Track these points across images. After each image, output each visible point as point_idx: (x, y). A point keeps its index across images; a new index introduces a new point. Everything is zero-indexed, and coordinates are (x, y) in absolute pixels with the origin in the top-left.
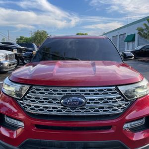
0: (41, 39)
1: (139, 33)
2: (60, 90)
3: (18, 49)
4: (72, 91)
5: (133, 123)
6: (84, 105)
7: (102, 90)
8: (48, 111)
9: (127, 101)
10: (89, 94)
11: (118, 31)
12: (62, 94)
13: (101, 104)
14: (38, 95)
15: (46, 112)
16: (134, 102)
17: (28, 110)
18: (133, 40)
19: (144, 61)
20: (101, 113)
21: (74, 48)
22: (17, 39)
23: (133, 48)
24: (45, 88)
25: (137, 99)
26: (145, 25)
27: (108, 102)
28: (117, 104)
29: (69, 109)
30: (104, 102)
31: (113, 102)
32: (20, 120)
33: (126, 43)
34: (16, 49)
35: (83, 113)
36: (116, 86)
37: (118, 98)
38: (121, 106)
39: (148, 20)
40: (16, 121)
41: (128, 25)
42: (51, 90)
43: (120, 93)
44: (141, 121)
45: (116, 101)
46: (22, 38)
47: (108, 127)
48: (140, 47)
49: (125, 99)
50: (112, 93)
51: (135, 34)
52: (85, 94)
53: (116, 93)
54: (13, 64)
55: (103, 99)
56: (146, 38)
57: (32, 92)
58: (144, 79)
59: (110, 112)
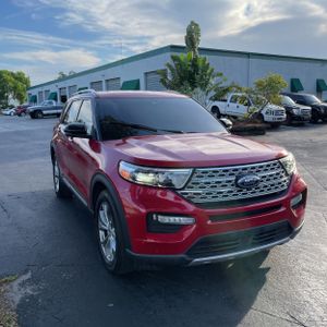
2: (230, 169)
8: (224, 196)
9: (287, 175)
11: (102, 72)
12: (234, 174)
16: (292, 176)
20: (273, 191)
24: (212, 170)
25: (293, 173)
27: (277, 178)
28: (283, 179)
29: (245, 190)
30: (274, 178)
31: (281, 177)
35: (258, 194)
41: (122, 61)
43: (282, 167)
51: (138, 81)
53: (279, 167)
57: (198, 177)
59: (280, 189)
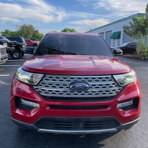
0: (28, 33)
1: (125, 31)
2: (69, 77)
3: (8, 43)
4: (78, 78)
5: (124, 103)
6: (88, 89)
7: (101, 78)
8: (60, 94)
9: (120, 86)
10: (91, 81)
11: (105, 28)
12: (70, 81)
13: (101, 89)
14: (51, 81)
15: (57, 95)
16: (125, 87)
17: (43, 94)
18: (119, 37)
19: (128, 57)
20: (101, 95)
21: (65, 43)
22: (2, 32)
23: (118, 44)
24: (56, 76)
25: (127, 85)
26: (131, 23)
27: (105, 87)
28: (112, 89)
29: (76, 92)
30: (103, 87)
31: (109, 87)
32: (36, 102)
33: (112, 40)
34: (6, 43)
35: (87, 96)
36: (112, 75)
37: (113, 84)
38: (115, 90)
39: (133, 19)
40: (32, 103)
41: (114, 23)
42: (61, 77)
43: (115, 80)
44: (130, 102)
45: (112, 87)
46: (7, 32)
47: (106, 106)
48: (125, 45)
49: (118, 85)
50: (109, 80)
51: (120, 32)
52: (88, 81)
53: (111, 80)
54: (5, 58)
55: (102, 85)
56: (131, 36)
57: (46, 79)
58: (132, 70)
59: (107, 95)
